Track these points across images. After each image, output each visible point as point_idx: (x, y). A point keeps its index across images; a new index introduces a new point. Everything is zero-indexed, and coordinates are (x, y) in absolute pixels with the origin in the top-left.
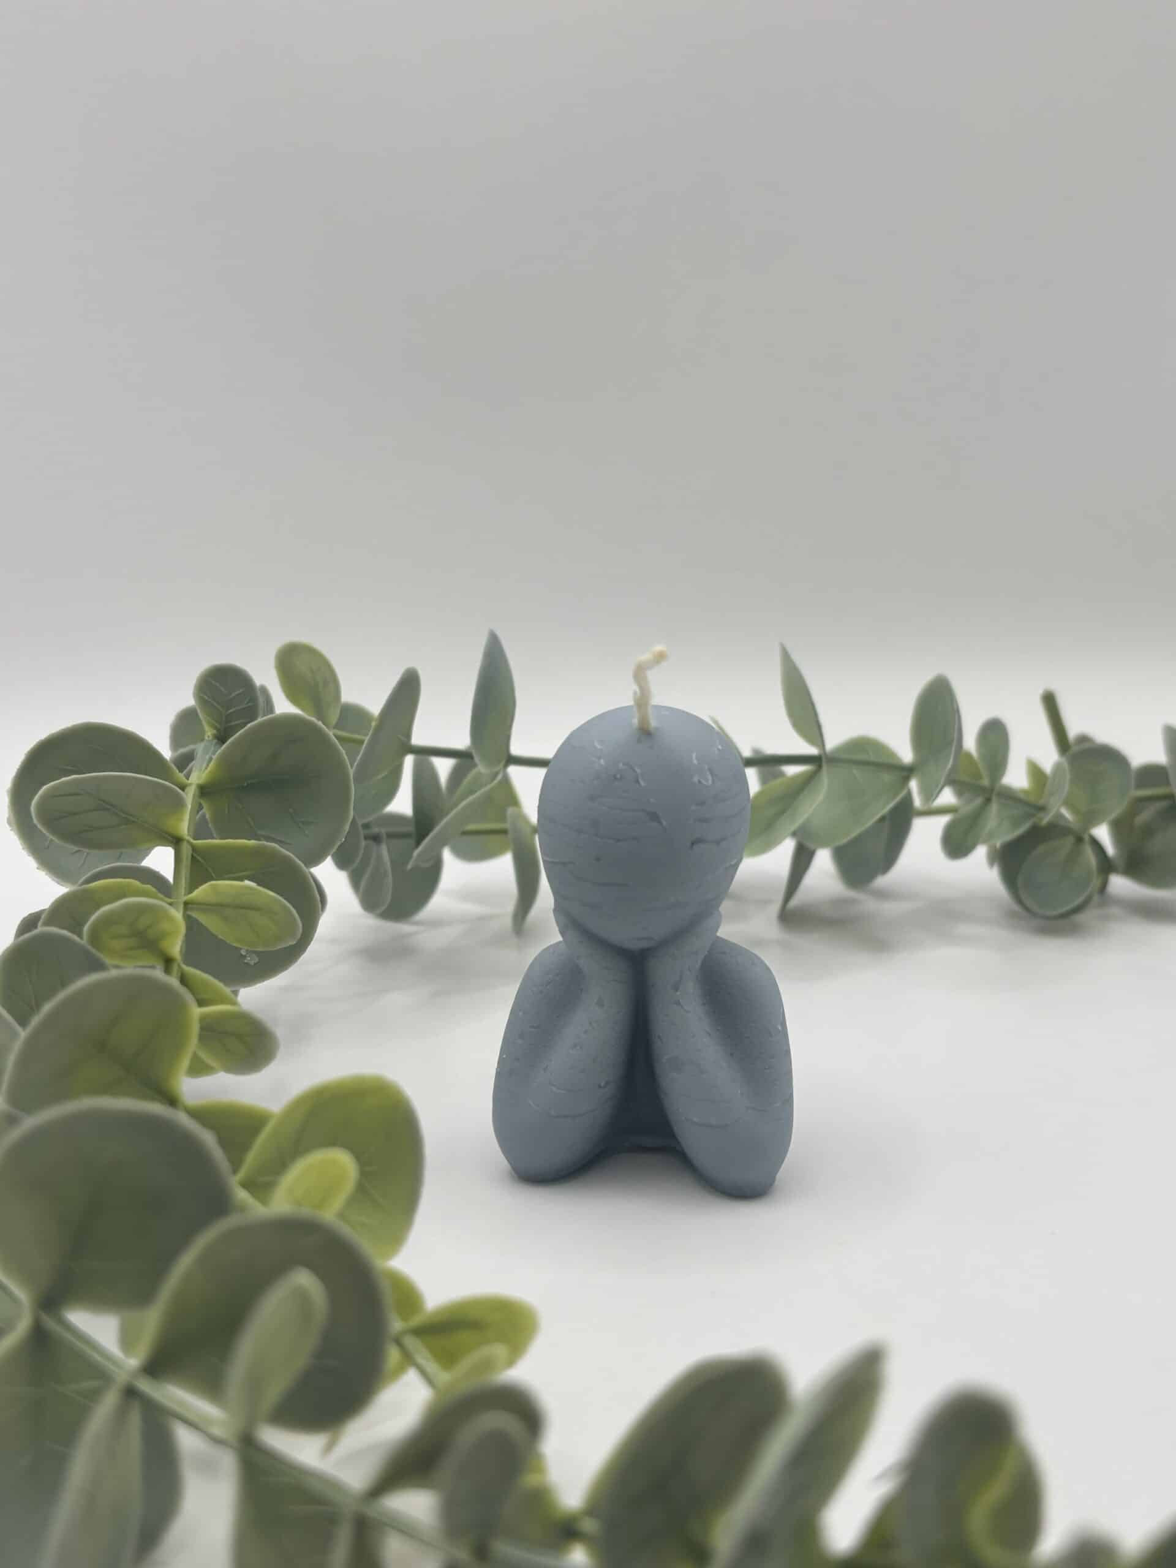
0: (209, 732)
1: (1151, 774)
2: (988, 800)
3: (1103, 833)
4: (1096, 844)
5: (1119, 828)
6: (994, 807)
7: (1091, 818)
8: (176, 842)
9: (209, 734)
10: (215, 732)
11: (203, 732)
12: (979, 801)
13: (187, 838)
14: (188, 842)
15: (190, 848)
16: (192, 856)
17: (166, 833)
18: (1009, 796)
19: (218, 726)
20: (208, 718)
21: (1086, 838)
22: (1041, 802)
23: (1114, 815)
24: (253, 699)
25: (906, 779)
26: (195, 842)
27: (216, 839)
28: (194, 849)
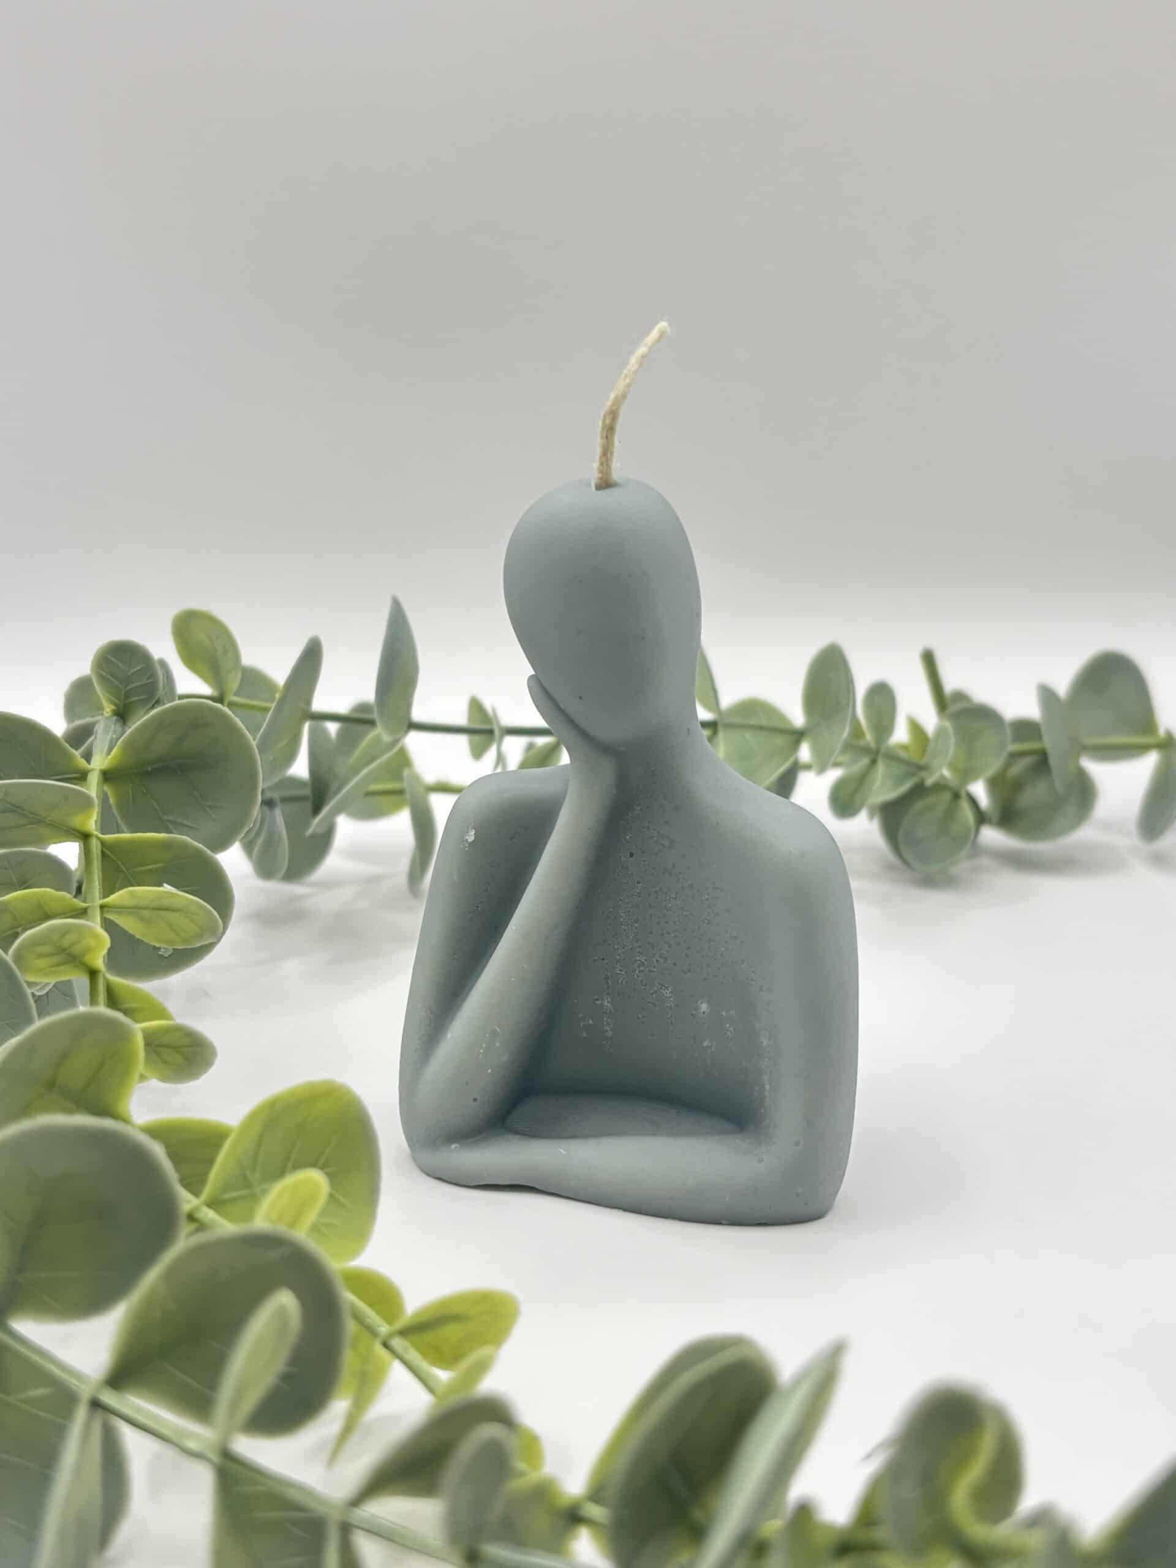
0: (108, 709)
1: (1025, 729)
2: (874, 762)
3: (979, 790)
4: (973, 801)
5: (993, 784)
6: (881, 768)
7: (968, 774)
8: (84, 837)
9: (108, 710)
10: (113, 707)
11: (101, 708)
12: (865, 761)
13: (95, 833)
14: (98, 838)
15: (99, 844)
16: (102, 852)
17: (74, 830)
18: (892, 757)
19: (117, 701)
20: (108, 695)
21: (963, 795)
22: (922, 762)
23: (991, 772)
24: (153, 675)
25: (797, 743)
26: (103, 836)
27: (125, 833)
28: (103, 844)
